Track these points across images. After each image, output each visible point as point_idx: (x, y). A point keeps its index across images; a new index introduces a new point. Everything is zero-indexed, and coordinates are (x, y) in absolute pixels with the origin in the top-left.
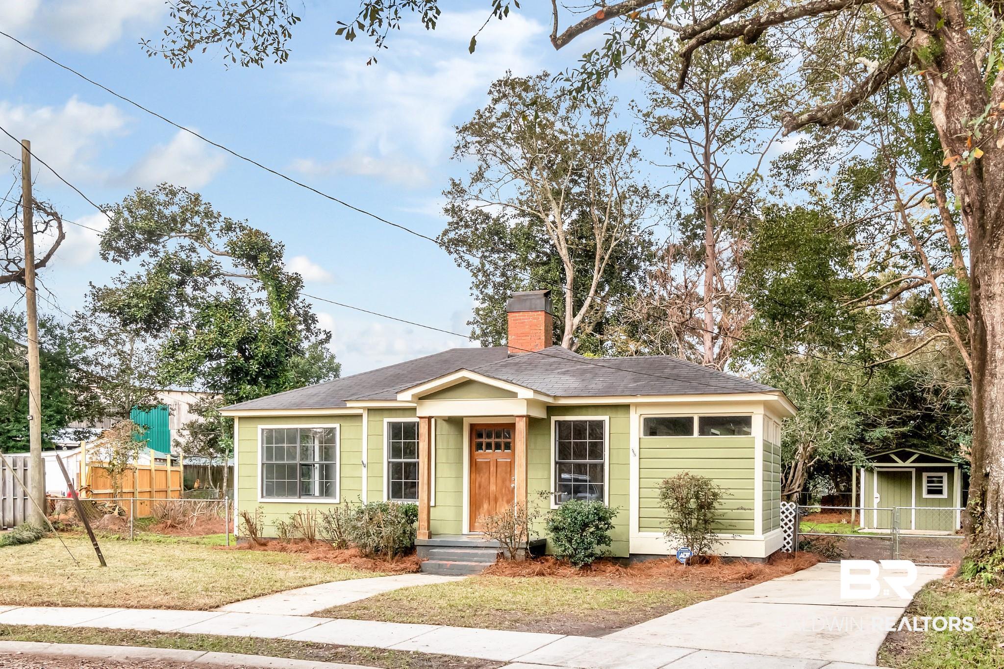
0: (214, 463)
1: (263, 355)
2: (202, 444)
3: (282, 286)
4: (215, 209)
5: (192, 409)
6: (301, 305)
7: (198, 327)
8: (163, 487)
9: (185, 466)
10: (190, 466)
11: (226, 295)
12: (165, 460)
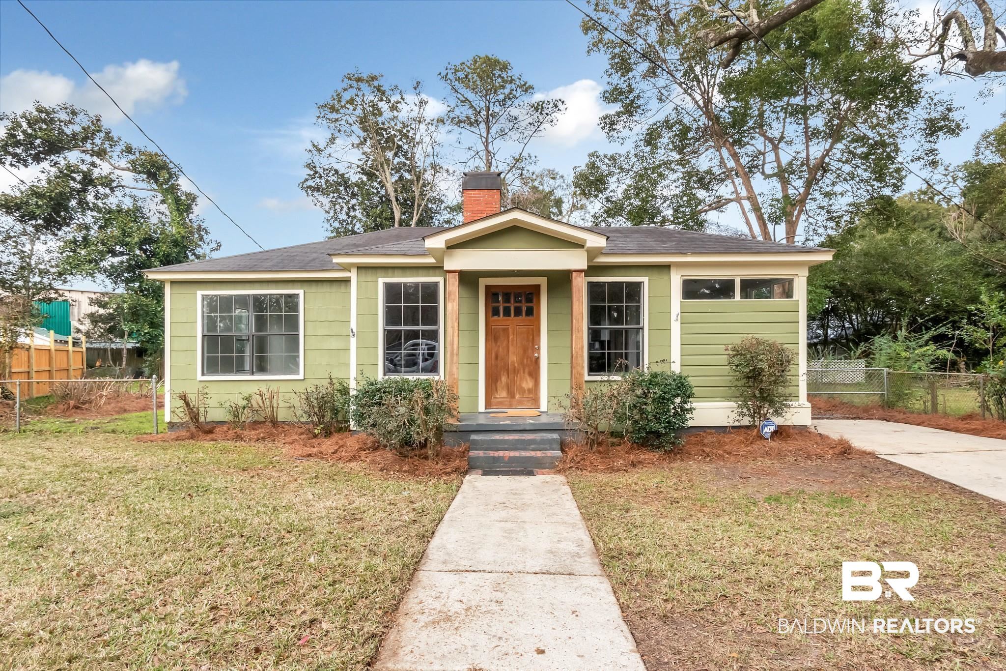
0: (113, 346)
1: (164, 254)
2: (102, 331)
3: (181, 199)
4: (114, 134)
5: (92, 302)
6: (195, 219)
7: (100, 227)
8: (64, 366)
9: (87, 348)
10: (91, 348)
11: (127, 204)
12: (67, 342)
